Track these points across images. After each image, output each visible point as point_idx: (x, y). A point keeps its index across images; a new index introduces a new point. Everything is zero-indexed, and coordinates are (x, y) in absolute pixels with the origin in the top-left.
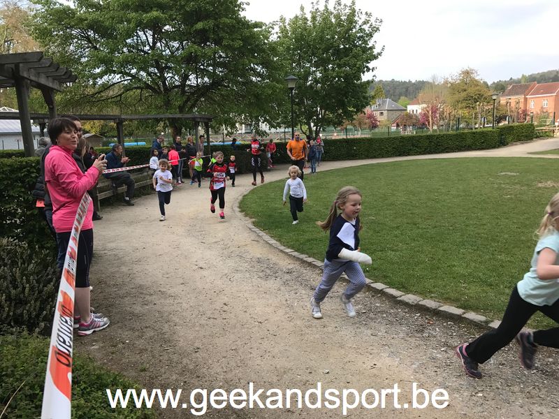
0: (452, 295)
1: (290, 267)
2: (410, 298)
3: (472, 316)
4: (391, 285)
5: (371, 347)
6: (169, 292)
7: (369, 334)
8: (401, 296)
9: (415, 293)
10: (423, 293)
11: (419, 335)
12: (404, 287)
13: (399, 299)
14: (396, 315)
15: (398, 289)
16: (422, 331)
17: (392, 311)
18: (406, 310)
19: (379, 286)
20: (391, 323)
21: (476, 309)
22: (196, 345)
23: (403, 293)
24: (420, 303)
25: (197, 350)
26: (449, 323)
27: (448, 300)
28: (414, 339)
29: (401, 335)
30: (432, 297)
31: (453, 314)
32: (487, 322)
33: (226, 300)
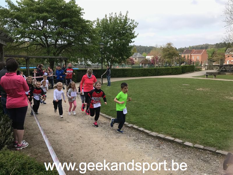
0: (170, 132)
1: (105, 121)
2: (154, 134)
3: (177, 140)
4: (146, 129)
5: (141, 153)
6: (56, 132)
7: (140, 148)
8: (150, 133)
9: (156, 132)
10: (158, 132)
11: (158, 148)
12: (151, 129)
13: (149, 134)
14: (149, 140)
15: (149, 130)
16: (159, 146)
17: (147, 139)
18: (153, 138)
19: (142, 129)
20: (147, 143)
21: (179, 138)
22: (71, 153)
23: (151, 132)
24: (158, 136)
25: (72, 155)
26: (169, 143)
27: (168, 134)
28: (157, 149)
29: (152, 148)
30: (162, 133)
31: (170, 140)
32: (183, 143)
33: (81, 135)
